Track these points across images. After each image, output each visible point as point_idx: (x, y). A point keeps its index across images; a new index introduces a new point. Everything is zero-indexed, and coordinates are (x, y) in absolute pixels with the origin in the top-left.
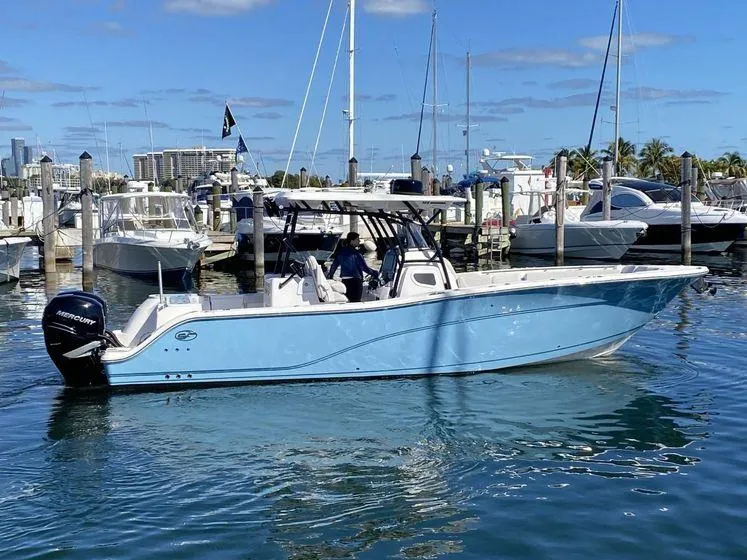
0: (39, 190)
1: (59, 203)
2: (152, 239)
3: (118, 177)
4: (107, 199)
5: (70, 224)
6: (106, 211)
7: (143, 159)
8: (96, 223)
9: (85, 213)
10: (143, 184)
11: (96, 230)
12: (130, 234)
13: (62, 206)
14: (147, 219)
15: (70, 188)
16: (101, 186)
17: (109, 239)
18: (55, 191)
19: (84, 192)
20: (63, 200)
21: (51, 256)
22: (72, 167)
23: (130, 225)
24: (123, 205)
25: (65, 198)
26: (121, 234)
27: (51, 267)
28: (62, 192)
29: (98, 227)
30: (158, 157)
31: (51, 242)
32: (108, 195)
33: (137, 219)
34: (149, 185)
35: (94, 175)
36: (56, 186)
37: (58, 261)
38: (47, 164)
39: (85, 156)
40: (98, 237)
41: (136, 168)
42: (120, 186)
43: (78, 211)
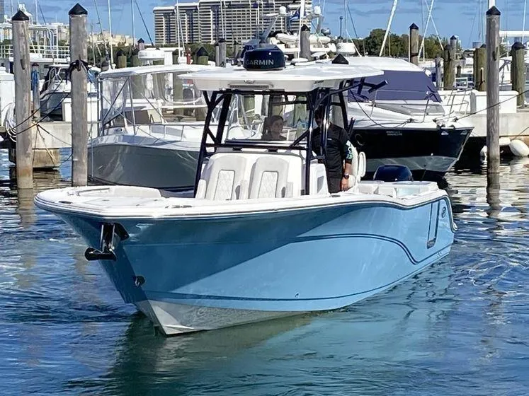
0: (12, 64)
1: (41, 83)
2: (178, 138)
3: (130, 41)
4: (108, 76)
5: (56, 115)
6: (106, 95)
7: (168, 15)
8: (92, 113)
9: (76, 97)
10: (165, 54)
11: (92, 123)
12: (143, 131)
13: (46, 87)
14: (170, 106)
15: (58, 60)
16: (100, 56)
17: (110, 139)
18: (35, 64)
19: (75, 66)
20: (47, 78)
21: (26, 163)
22: (59, 26)
23: (141, 117)
24: (134, 85)
25: (50, 73)
26: (130, 130)
27: (26, 182)
28: (47, 66)
29: (95, 119)
30: (190, 11)
31: (26, 143)
32: (110, 71)
33: (154, 106)
34: (175, 54)
35: (95, 40)
36: (35, 57)
37: (35, 170)
38: (20, 23)
39: (77, 11)
40: (94, 135)
41: (158, 29)
43: (67, 95)
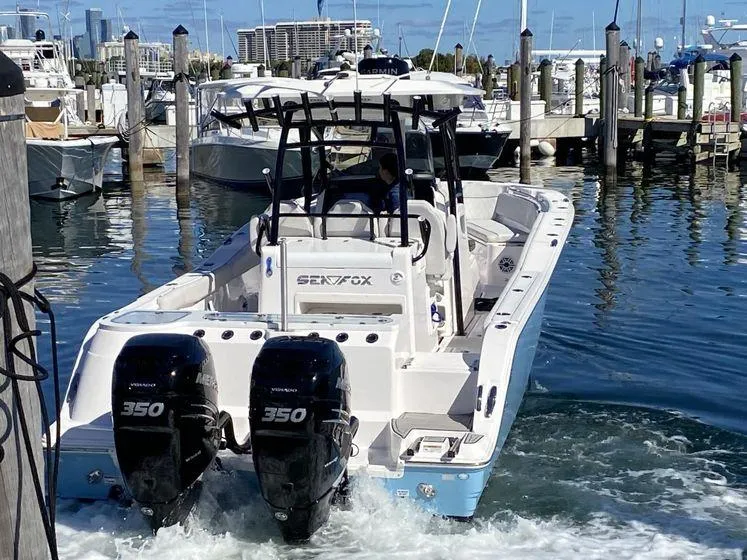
0: (121, 77)
1: (146, 93)
2: (265, 139)
3: (219, 58)
4: (206, 87)
5: (160, 120)
6: (204, 103)
7: (249, 36)
8: (192, 120)
9: (180, 105)
10: (252, 68)
11: (192, 126)
13: (150, 96)
15: (160, 74)
16: (199, 71)
17: (208, 139)
18: (142, 77)
19: (179, 78)
20: (150, 89)
21: (137, 160)
22: (162, 47)
25: (153, 85)
26: (224, 132)
27: (137, 176)
28: (149, 79)
29: (194, 123)
30: (269, 32)
31: (137, 142)
32: (208, 82)
34: (259, 68)
35: (190, 58)
36: (143, 71)
37: (145, 166)
38: (131, 41)
39: (179, 31)
40: (195, 136)
41: (242, 46)
42: (223, 70)
43: (171, 103)
